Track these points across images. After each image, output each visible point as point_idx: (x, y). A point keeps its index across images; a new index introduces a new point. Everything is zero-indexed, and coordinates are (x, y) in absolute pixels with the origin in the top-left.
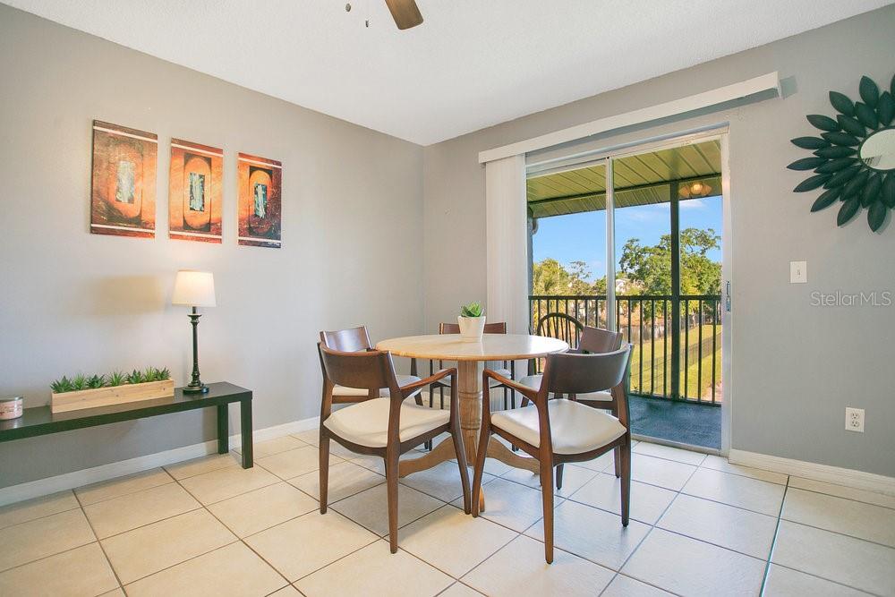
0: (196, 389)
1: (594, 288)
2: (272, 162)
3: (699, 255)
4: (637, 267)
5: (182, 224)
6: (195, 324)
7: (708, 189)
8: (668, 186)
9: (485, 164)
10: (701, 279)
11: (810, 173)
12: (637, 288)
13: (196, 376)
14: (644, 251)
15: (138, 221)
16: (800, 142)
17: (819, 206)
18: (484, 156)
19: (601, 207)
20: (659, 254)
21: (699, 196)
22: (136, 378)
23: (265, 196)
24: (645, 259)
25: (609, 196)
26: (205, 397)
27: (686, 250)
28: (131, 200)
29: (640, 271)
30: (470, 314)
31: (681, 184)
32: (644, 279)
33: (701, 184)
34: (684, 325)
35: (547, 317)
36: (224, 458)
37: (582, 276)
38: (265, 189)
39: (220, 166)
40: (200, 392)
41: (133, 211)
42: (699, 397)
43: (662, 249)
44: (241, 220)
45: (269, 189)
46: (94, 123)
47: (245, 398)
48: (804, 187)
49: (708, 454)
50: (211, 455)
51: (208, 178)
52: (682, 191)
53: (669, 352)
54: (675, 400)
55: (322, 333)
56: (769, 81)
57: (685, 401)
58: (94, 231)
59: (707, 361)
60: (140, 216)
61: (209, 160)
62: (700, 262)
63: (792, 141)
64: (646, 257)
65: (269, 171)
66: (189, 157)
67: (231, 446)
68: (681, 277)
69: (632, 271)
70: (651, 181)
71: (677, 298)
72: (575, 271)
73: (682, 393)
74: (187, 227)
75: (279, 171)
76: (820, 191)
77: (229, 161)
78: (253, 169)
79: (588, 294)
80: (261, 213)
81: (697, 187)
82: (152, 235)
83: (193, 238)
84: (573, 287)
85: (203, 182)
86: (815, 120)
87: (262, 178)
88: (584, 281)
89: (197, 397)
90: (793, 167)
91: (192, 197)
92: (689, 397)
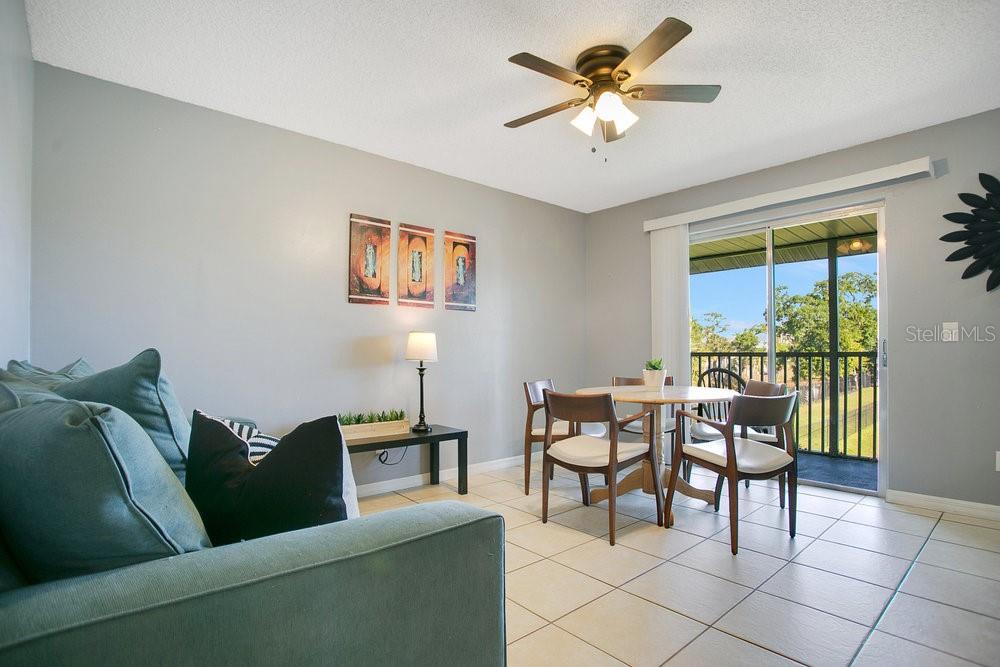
0: (422, 428)
1: (733, 344)
2: (470, 237)
3: (863, 305)
4: (785, 319)
5: (407, 294)
6: (422, 376)
7: (868, 246)
8: (826, 244)
9: (649, 232)
10: (865, 332)
11: (961, 245)
12: (785, 343)
13: (422, 418)
14: (794, 300)
15: (378, 292)
16: (951, 217)
17: (969, 274)
18: (648, 225)
19: (762, 263)
20: (812, 304)
21: (859, 252)
22: (383, 418)
23: (464, 267)
24: (795, 310)
25: (769, 253)
26: (429, 435)
27: (845, 300)
28: (374, 275)
29: (789, 324)
30: (655, 368)
31: (839, 242)
32: (794, 333)
33: (862, 242)
34: (843, 388)
35: (709, 372)
36: (435, 489)
37: (717, 329)
38: (464, 261)
39: (432, 243)
40: (426, 431)
41: (374, 283)
42: (859, 453)
43: (815, 297)
44: (447, 288)
45: (467, 261)
46: (351, 216)
47: (462, 437)
48: (955, 257)
49: (866, 495)
50: (425, 486)
51: (424, 255)
52: (841, 248)
53: (827, 417)
54: (834, 456)
55: (525, 384)
56: (922, 165)
57: (844, 457)
58: (351, 300)
59: (867, 431)
60: (379, 288)
61: (424, 239)
62: (865, 313)
63: (944, 216)
64: (796, 308)
65: (467, 246)
66: (411, 237)
67: (442, 478)
68: (839, 330)
69: (778, 324)
70: (807, 239)
71: (835, 354)
72: (710, 324)
73: (841, 449)
74: (410, 295)
75: (474, 244)
76: (970, 261)
77: (438, 239)
78: (455, 244)
79: (726, 350)
80: (462, 282)
81: (856, 245)
82: (387, 303)
83: (414, 305)
84: (708, 342)
85: (421, 258)
86: (966, 198)
87: (462, 251)
88: (721, 335)
89: (422, 435)
90: (944, 238)
91: (413, 271)
92: (848, 454)
